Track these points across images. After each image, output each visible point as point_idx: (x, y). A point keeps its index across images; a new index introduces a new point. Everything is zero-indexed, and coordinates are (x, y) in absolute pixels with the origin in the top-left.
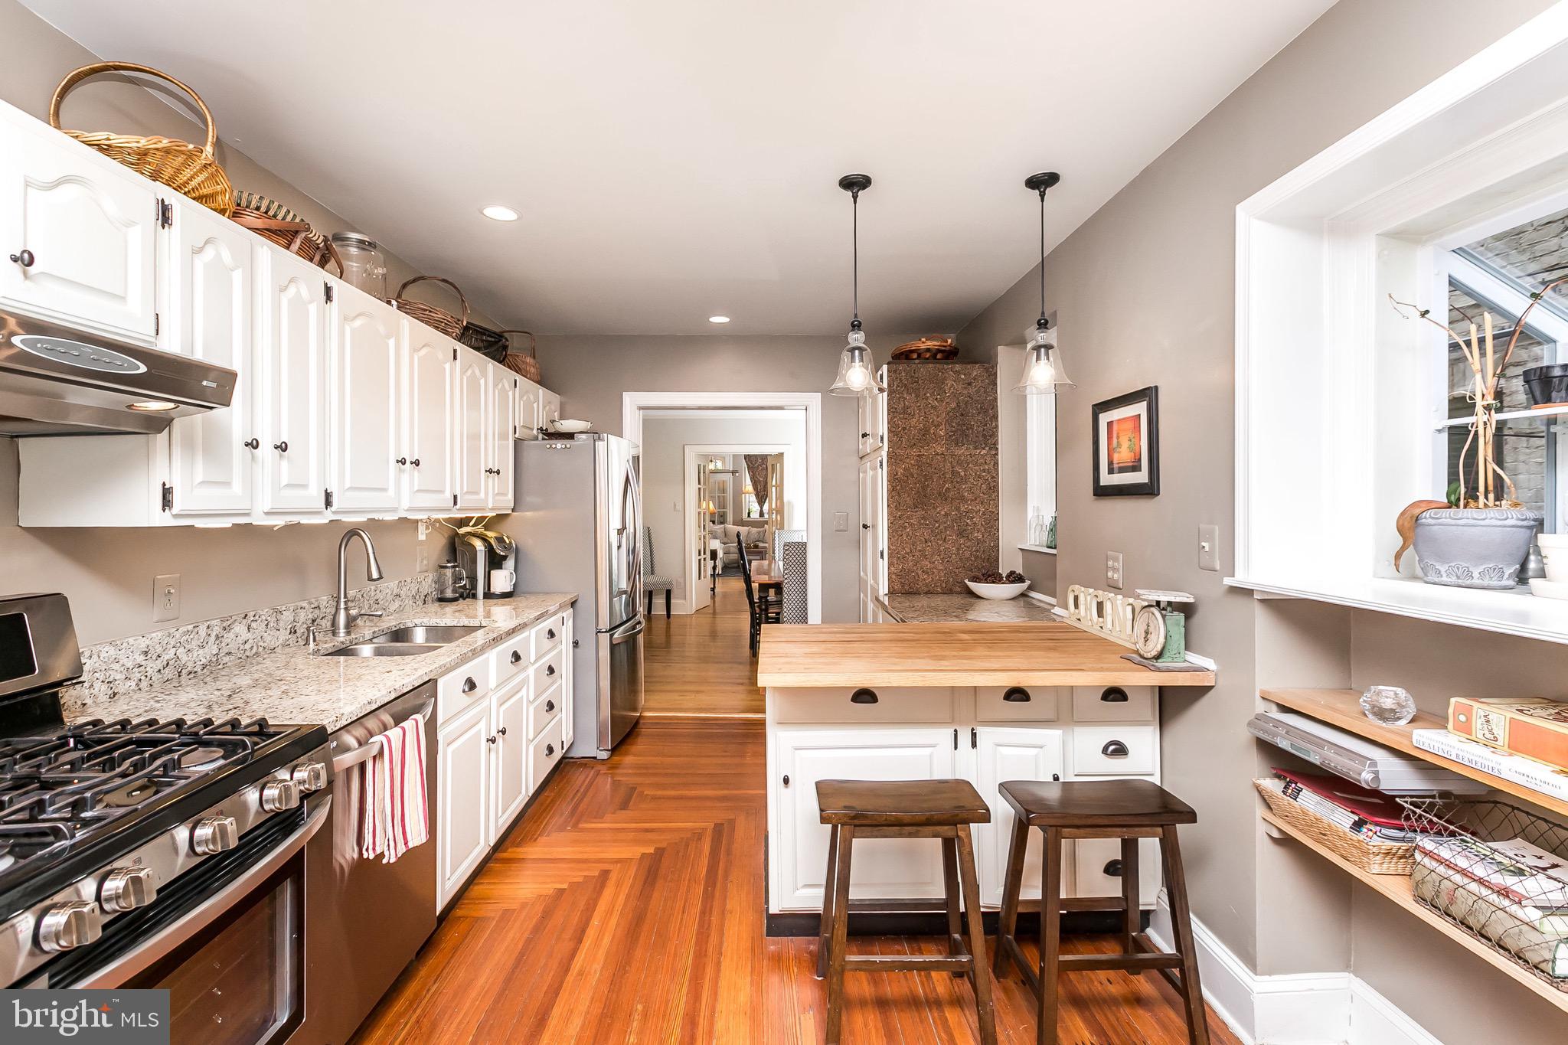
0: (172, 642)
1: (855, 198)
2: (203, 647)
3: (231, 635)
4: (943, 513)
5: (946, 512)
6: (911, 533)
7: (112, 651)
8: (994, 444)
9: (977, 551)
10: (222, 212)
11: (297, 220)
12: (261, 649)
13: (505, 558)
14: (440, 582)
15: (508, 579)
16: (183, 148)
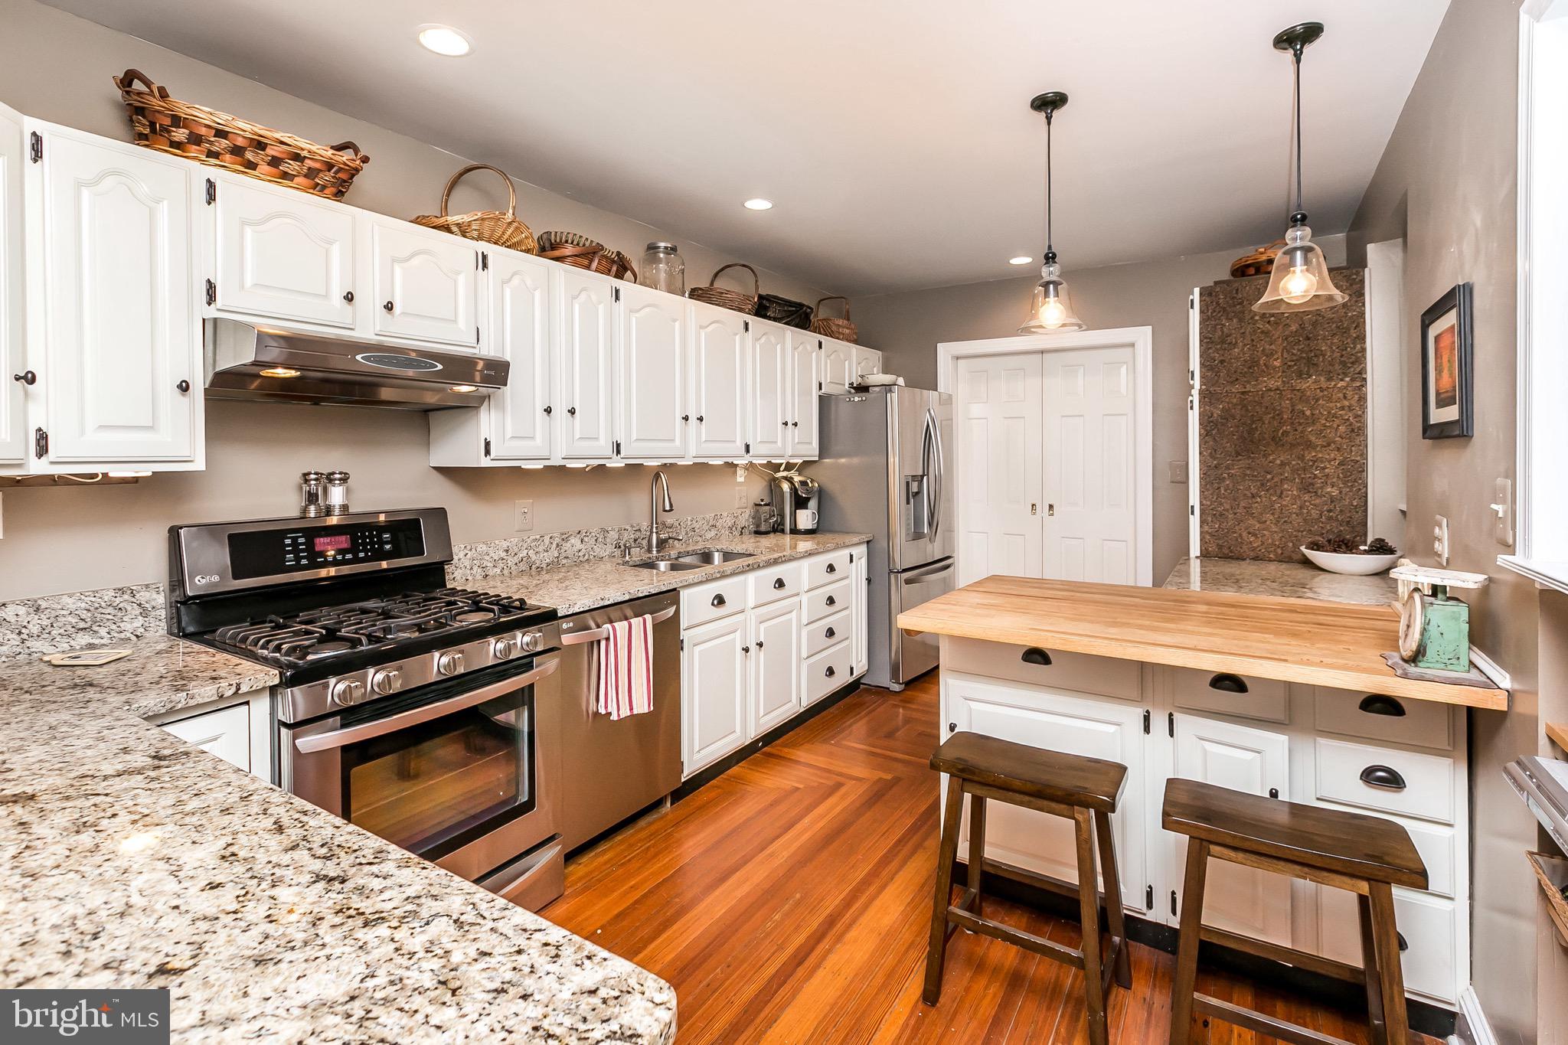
0: (525, 546)
1: (1049, 119)
2: (547, 551)
3: (568, 545)
4: (1278, 462)
5: (1282, 461)
6: (1231, 486)
7: (484, 548)
8: (1360, 373)
9: (1330, 511)
10: (528, 251)
11: (594, 244)
12: (592, 557)
13: (808, 499)
14: (756, 517)
15: (810, 517)
16: (491, 216)
